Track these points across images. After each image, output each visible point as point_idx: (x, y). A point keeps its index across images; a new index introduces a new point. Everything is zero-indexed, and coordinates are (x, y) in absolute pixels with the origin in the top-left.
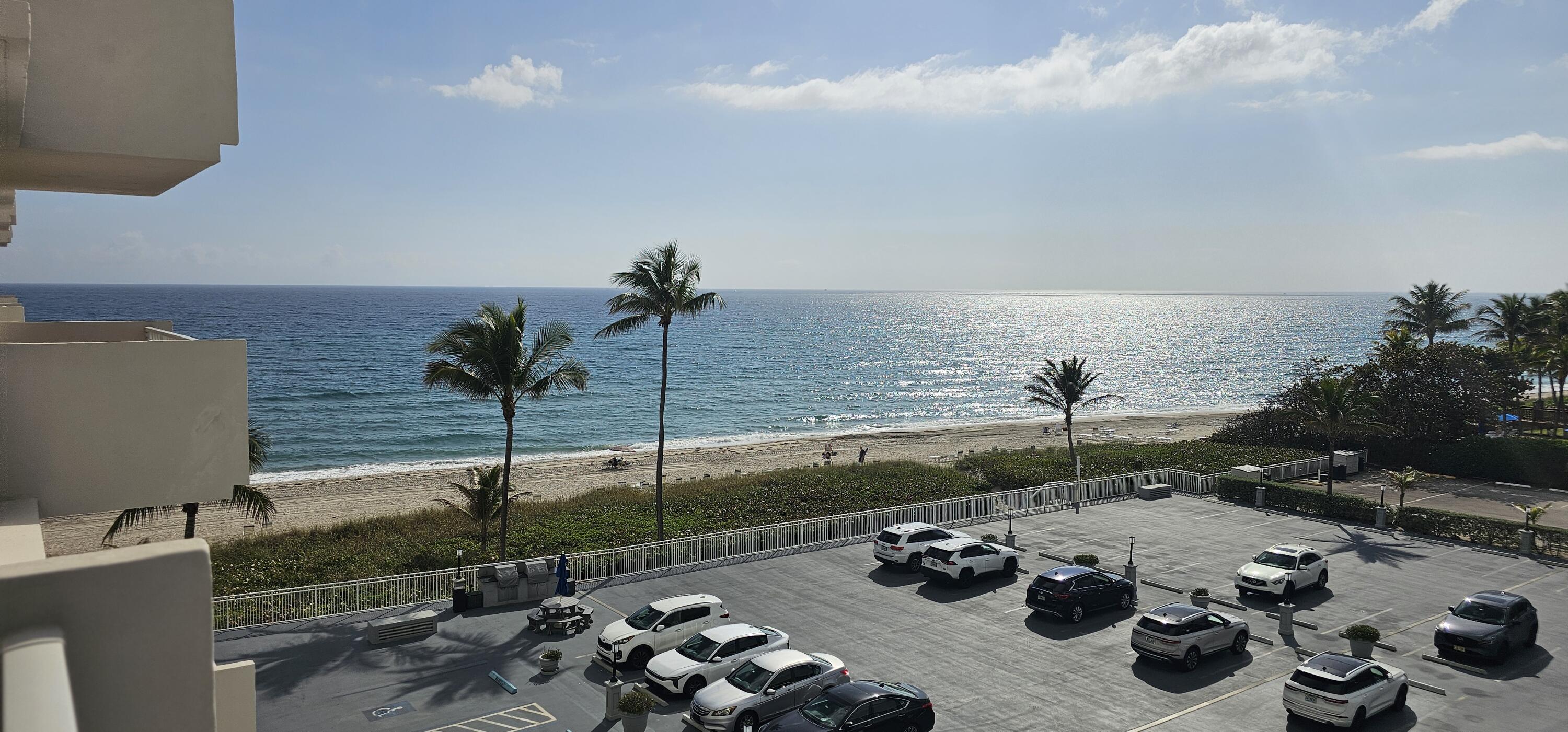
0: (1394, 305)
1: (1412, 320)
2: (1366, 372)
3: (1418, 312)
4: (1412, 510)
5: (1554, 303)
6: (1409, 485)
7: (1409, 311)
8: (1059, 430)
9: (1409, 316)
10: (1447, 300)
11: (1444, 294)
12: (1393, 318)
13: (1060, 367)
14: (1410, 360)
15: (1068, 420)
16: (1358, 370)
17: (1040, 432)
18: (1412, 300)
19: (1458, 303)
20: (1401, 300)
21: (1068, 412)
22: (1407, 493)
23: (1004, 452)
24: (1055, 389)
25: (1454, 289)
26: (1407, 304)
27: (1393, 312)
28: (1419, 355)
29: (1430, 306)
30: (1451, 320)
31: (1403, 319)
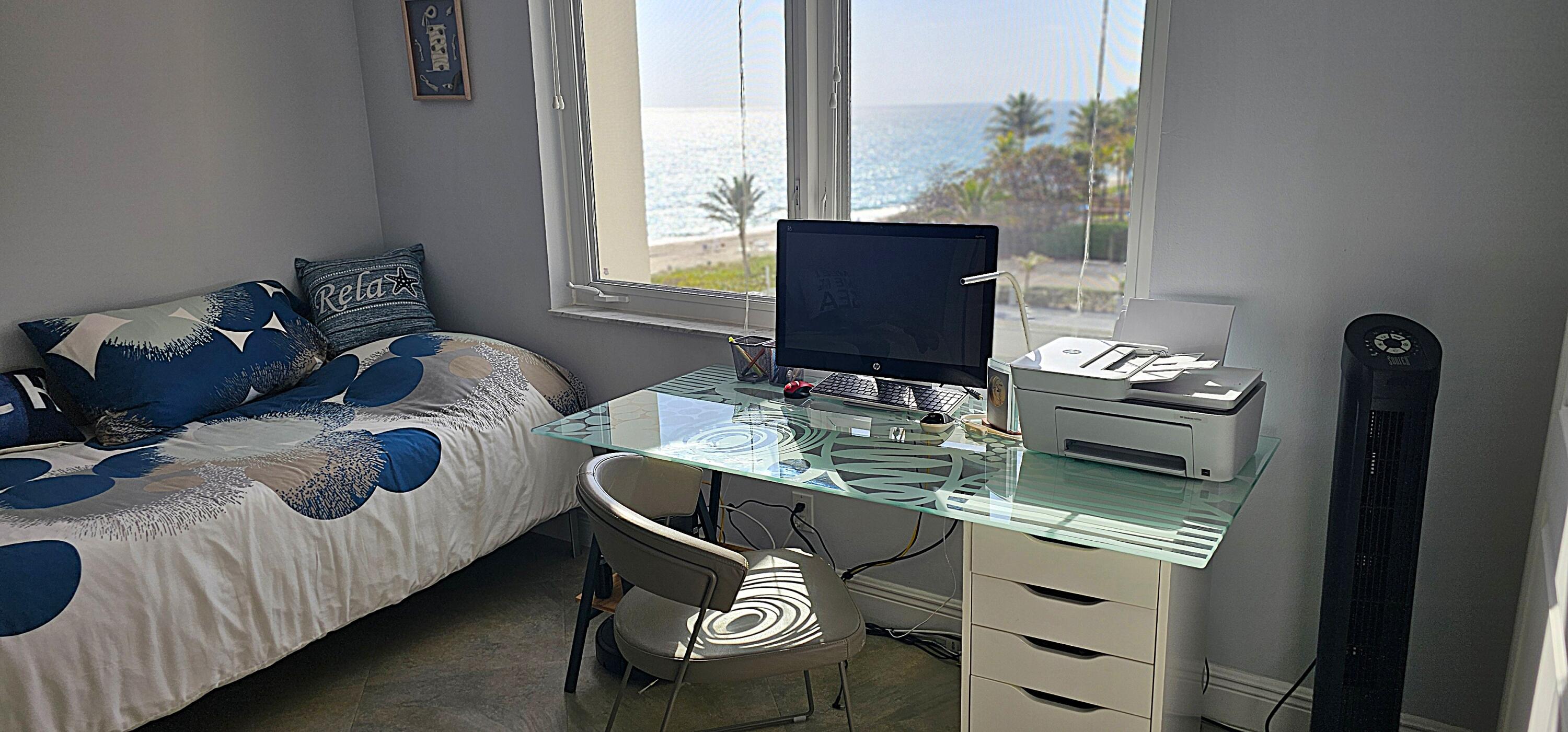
1: (1008, 127)
2: (982, 174)
3: (1012, 119)
4: (1036, 289)
6: (1031, 269)
7: (1005, 118)
8: (717, 247)
9: (1006, 123)
10: (1034, 108)
11: (1031, 103)
12: (994, 125)
13: (732, 185)
14: (1016, 162)
15: (742, 235)
16: (978, 173)
17: (700, 249)
18: (1007, 108)
19: (1042, 110)
20: (999, 108)
21: (741, 226)
22: (1032, 275)
23: (679, 271)
24: (729, 206)
25: (1040, 97)
26: (1004, 112)
27: (993, 119)
28: (1022, 157)
29: (1020, 114)
30: (1036, 126)
31: (1000, 125)
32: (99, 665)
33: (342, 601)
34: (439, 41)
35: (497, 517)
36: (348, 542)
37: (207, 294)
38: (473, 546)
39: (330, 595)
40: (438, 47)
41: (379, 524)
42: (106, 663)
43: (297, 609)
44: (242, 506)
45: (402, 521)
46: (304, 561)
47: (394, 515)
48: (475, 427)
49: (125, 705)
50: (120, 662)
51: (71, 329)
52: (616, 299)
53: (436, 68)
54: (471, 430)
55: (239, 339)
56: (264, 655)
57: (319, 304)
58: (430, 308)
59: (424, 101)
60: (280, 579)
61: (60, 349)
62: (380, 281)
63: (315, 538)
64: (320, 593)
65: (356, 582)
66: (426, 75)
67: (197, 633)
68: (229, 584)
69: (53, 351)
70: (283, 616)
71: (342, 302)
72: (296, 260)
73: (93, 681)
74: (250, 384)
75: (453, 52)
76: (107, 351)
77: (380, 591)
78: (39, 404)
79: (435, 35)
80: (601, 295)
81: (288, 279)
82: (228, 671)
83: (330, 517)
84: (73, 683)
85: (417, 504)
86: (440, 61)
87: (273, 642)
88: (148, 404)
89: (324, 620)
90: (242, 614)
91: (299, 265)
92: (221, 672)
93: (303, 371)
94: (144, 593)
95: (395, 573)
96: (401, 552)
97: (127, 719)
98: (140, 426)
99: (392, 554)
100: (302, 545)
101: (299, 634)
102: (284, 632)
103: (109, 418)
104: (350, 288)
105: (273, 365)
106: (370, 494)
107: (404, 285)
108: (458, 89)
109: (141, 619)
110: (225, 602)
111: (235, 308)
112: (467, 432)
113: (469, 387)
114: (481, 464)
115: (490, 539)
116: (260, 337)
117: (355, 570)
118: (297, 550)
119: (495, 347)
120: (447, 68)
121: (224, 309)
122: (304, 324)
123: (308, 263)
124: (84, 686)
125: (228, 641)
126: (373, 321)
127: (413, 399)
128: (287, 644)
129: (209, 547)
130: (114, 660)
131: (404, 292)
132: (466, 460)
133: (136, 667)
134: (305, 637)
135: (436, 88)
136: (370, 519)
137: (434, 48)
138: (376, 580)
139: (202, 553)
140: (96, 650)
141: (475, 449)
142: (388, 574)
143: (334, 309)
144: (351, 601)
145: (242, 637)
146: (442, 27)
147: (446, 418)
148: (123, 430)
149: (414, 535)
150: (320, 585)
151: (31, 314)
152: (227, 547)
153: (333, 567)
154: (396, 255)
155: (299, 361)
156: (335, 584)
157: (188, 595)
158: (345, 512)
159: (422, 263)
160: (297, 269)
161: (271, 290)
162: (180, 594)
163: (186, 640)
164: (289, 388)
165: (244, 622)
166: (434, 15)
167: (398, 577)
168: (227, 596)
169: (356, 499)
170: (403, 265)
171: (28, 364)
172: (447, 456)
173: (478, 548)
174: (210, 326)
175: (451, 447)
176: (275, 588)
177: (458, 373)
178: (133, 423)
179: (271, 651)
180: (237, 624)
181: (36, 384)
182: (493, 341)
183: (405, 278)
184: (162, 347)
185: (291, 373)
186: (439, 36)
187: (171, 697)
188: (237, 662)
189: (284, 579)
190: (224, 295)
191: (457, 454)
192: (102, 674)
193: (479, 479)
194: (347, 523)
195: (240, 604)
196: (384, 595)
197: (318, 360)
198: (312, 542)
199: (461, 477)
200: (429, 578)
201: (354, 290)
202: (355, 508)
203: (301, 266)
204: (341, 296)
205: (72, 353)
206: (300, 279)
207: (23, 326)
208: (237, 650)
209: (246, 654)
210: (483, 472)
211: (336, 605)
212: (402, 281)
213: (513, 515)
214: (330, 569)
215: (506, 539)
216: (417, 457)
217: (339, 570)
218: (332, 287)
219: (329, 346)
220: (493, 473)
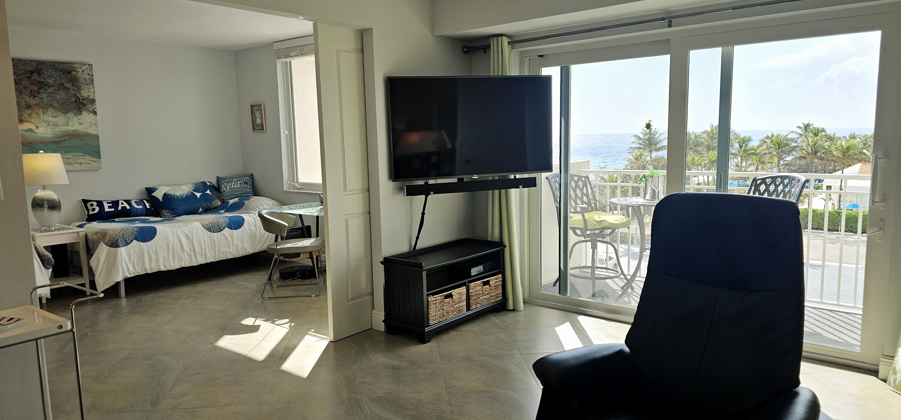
0: (634, 139)
1: (642, 146)
3: (644, 142)
5: (704, 135)
7: (640, 142)
9: (641, 144)
10: (657, 136)
11: (656, 133)
12: (634, 145)
14: (644, 165)
18: (642, 136)
20: (637, 136)
26: (640, 139)
27: (633, 142)
28: (648, 163)
29: (649, 140)
30: (658, 146)
31: (638, 145)
32: (159, 253)
33: (215, 253)
34: (258, 116)
35: (260, 242)
36: (217, 240)
37: (192, 184)
38: (252, 249)
39: (212, 252)
40: (258, 117)
41: (226, 237)
42: (160, 253)
43: (204, 253)
44: (192, 226)
45: (232, 238)
46: (206, 241)
47: (230, 235)
48: (255, 217)
49: (163, 264)
50: (163, 254)
51: (157, 189)
52: (301, 187)
53: (258, 123)
54: (254, 218)
55: (198, 195)
56: (195, 262)
57: (222, 189)
58: (253, 191)
59: (255, 132)
60: (200, 244)
61: (154, 194)
62: (239, 183)
63: (210, 237)
64: (210, 251)
65: (219, 250)
66: (256, 125)
67: (180, 252)
68: (188, 243)
69: (152, 195)
70: (200, 254)
71: (228, 188)
72: (217, 177)
73: (157, 256)
74: (200, 207)
75: (261, 119)
76: (165, 196)
77: (225, 254)
78: (148, 207)
79: (257, 114)
80: (297, 186)
81: (214, 182)
82: (186, 263)
83: (213, 232)
84: (153, 256)
85: (237, 234)
86: (258, 121)
87: (197, 259)
88: (174, 209)
89: (210, 258)
90: (190, 251)
91: (218, 178)
92: (185, 263)
93: (215, 205)
94: (169, 240)
95: (229, 250)
96: (231, 244)
97: (164, 267)
98: (171, 214)
99: (229, 245)
100: (206, 238)
101: (204, 259)
102: (200, 258)
103: (164, 212)
104: (230, 184)
105: (207, 203)
106: (224, 229)
107: (246, 184)
108: (263, 129)
109: (168, 245)
110: (187, 247)
111: (198, 187)
112: (253, 218)
113: (255, 208)
114: (256, 227)
115: (257, 248)
116: (204, 195)
117: (219, 247)
118: (205, 239)
119: (266, 199)
120: (260, 123)
121: (195, 187)
122: (216, 193)
123: (220, 178)
124: (155, 257)
125: (187, 256)
126: (236, 193)
127: (241, 210)
128: (201, 261)
129: (184, 234)
130: (162, 253)
131: (245, 186)
132: (251, 225)
133: (166, 256)
134: (205, 261)
135: (257, 128)
136: (224, 235)
137: (257, 118)
138: (224, 251)
139: (182, 234)
140: (159, 250)
141: (254, 223)
142: (228, 250)
143: (226, 190)
144: (218, 255)
145: (190, 256)
146: (259, 112)
147: (247, 214)
148: (167, 215)
149: (235, 241)
150: (210, 249)
151: (148, 186)
152: (189, 235)
153: (213, 245)
154: (245, 176)
155: (214, 202)
156: (214, 249)
157: (179, 243)
158: (217, 232)
159: (253, 179)
160: (217, 179)
161: (208, 184)
162: (176, 241)
163: (177, 253)
164: (211, 209)
165: (191, 253)
166: (257, 109)
167: (230, 251)
168: (187, 245)
169: (220, 229)
170: (247, 179)
171: (147, 199)
172: (246, 223)
173: (254, 249)
174: (191, 191)
175: (247, 221)
176: (199, 246)
177: (254, 204)
178: (170, 213)
179: (197, 261)
180: (189, 253)
181: (148, 203)
182: (266, 198)
183: (246, 182)
184: (179, 195)
185: (211, 206)
186: (258, 114)
187: (173, 265)
188: (188, 262)
189: (201, 245)
190: (196, 184)
191: (249, 223)
192: (159, 255)
193: (255, 231)
194: (218, 235)
195: (190, 248)
196: (226, 255)
197: (219, 203)
198: (208, 237)
199: (250, 230)
200: (239, 254)
201: (231, 185)
202: (220, 232)
203: (218, 179)
204: (228, 186)
205: (157, 195)
206: (218, 182)
207: (146, 188)
208: (189, 259)
209: (191, 261)
210: (256, 229)
211: (213, 254)
212: (245, 183)
213: (264, 243)
214: (212, 245)
215: (263, 249)
216: (238, 222)
217: (215, 246)
218: (226, 184)
219: (223, 199)
220: (259, 230)
